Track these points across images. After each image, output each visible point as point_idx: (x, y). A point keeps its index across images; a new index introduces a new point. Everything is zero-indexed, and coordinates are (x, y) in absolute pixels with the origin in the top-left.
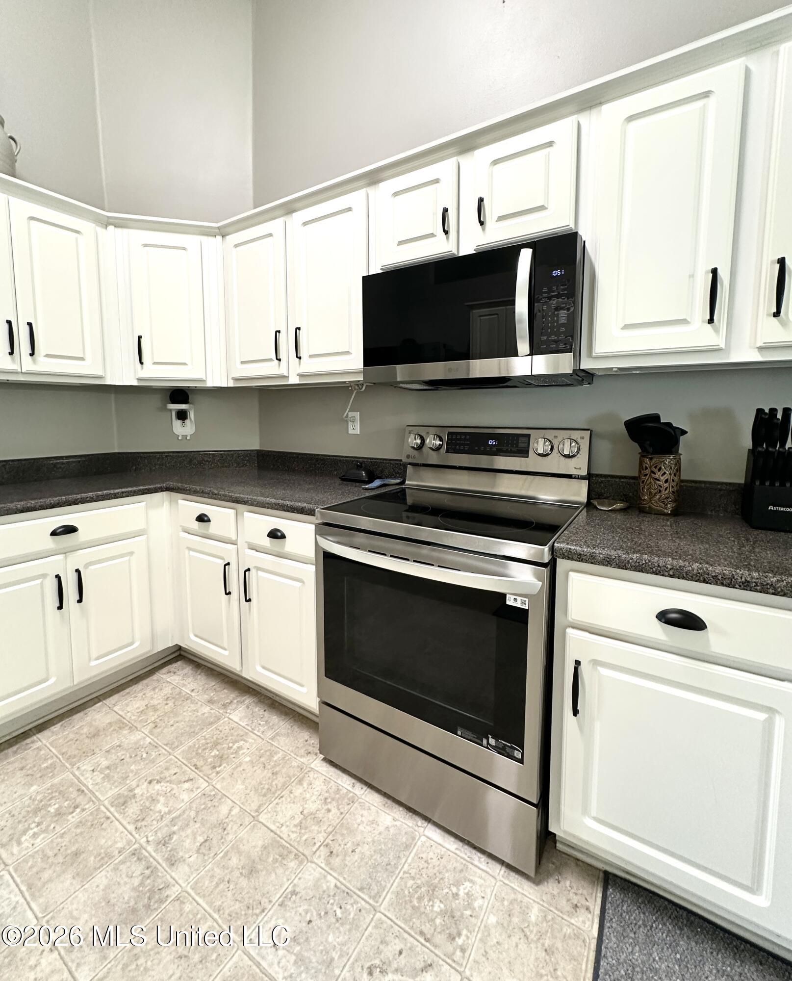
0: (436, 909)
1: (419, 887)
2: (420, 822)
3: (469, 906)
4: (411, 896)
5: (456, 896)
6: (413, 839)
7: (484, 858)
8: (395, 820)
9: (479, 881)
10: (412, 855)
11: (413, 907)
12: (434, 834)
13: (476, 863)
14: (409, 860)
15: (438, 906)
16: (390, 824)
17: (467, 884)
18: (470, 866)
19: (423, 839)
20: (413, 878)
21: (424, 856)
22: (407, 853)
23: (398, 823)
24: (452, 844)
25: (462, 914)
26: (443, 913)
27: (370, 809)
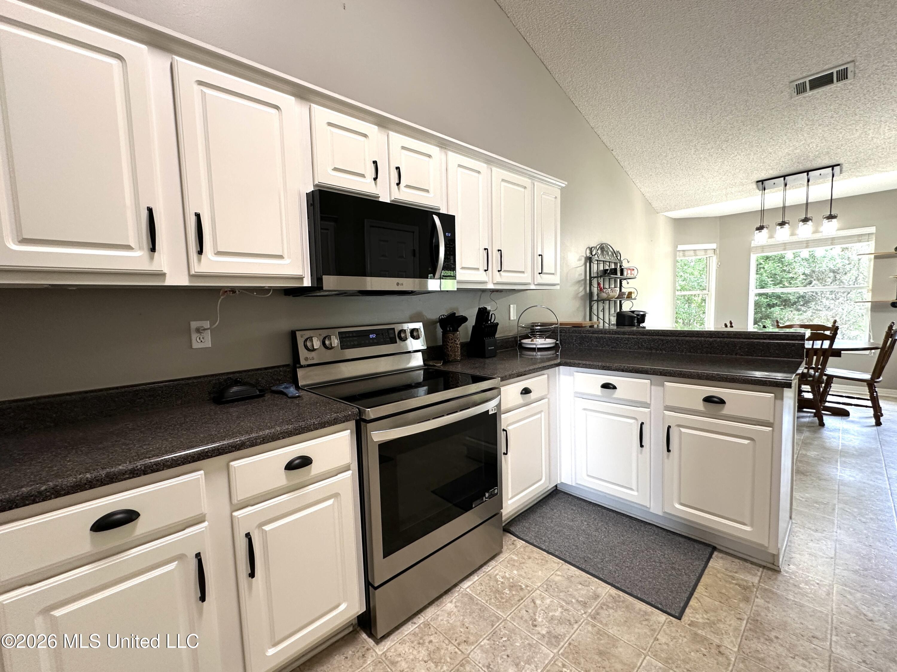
0: (508, 592)
1: (496, 597)
2: (457, 589)
3: (508, 579)
4: (500, 602)
5: (502, 583)
6: (467, 594)
7: (485, 567)
8: (451, 602)
9: (497, 572)
10: (477, 597)
11: (506, 602)
12: (466, 585)
13: (487, 570)
14: (480, 599)
15: (507, 591)
16: (454, 605)
17: (498, 577)
18: (489, 573)
19: (468, 590)
20: (490, 599)
21: (478, 592)
22: (475, 599)
23: (454, 600)
24: (475, 578)
25: (512, 583)
26: (510, 590)
27: (438, 615)
